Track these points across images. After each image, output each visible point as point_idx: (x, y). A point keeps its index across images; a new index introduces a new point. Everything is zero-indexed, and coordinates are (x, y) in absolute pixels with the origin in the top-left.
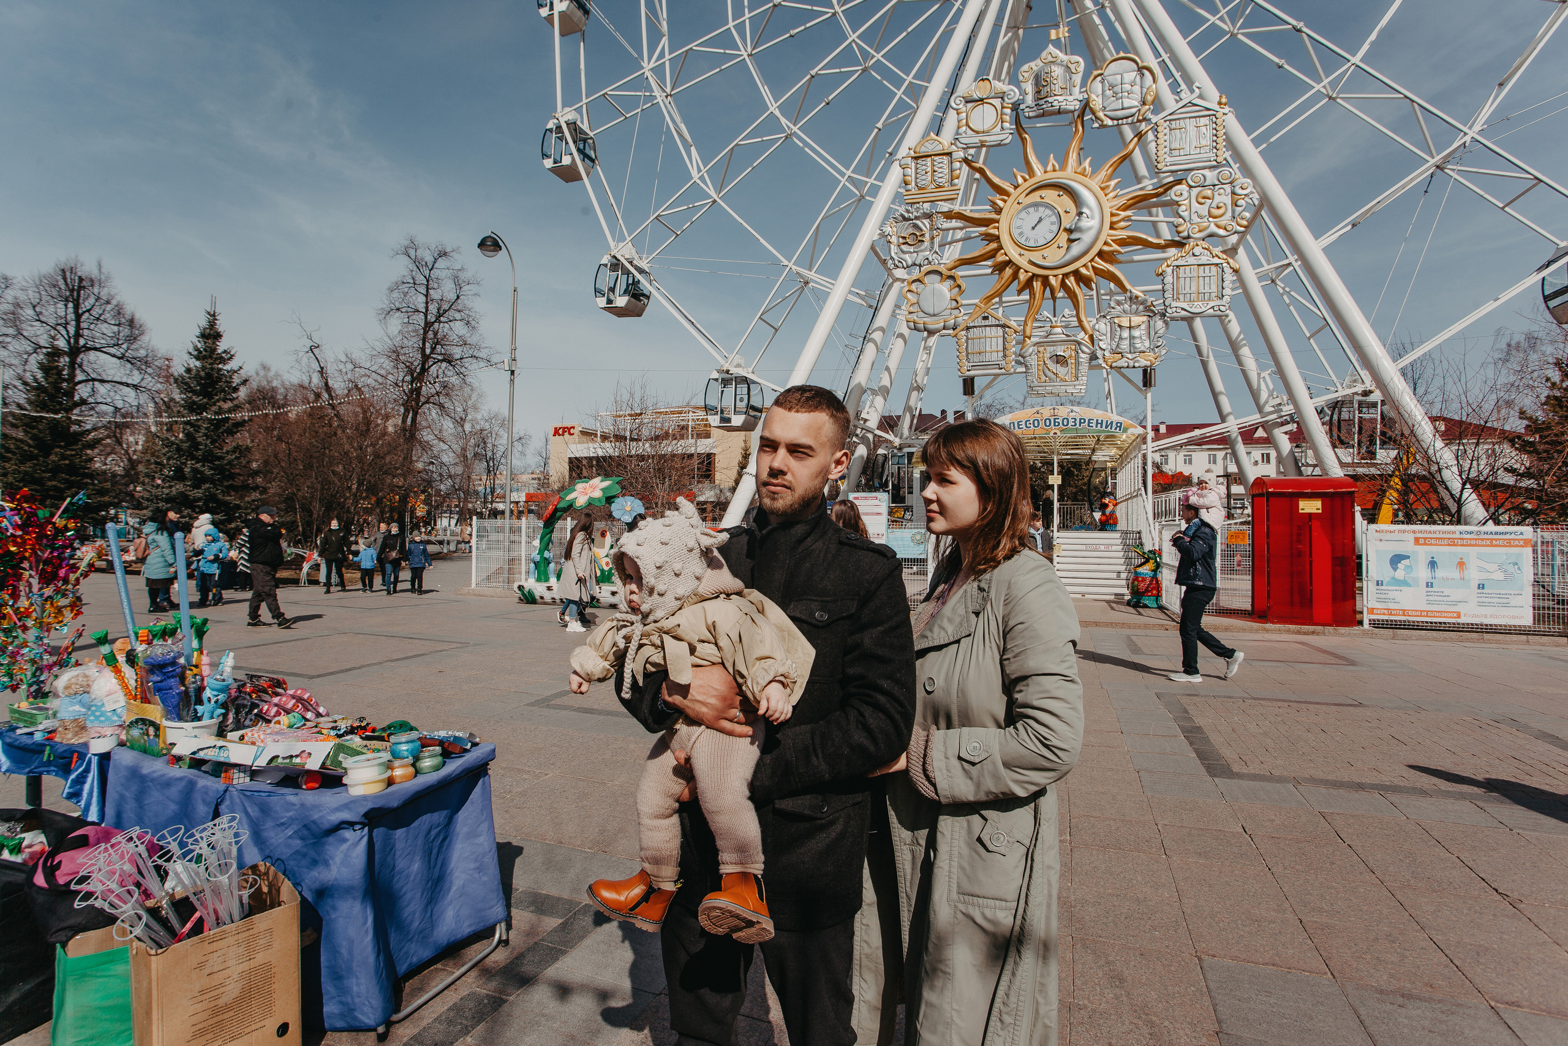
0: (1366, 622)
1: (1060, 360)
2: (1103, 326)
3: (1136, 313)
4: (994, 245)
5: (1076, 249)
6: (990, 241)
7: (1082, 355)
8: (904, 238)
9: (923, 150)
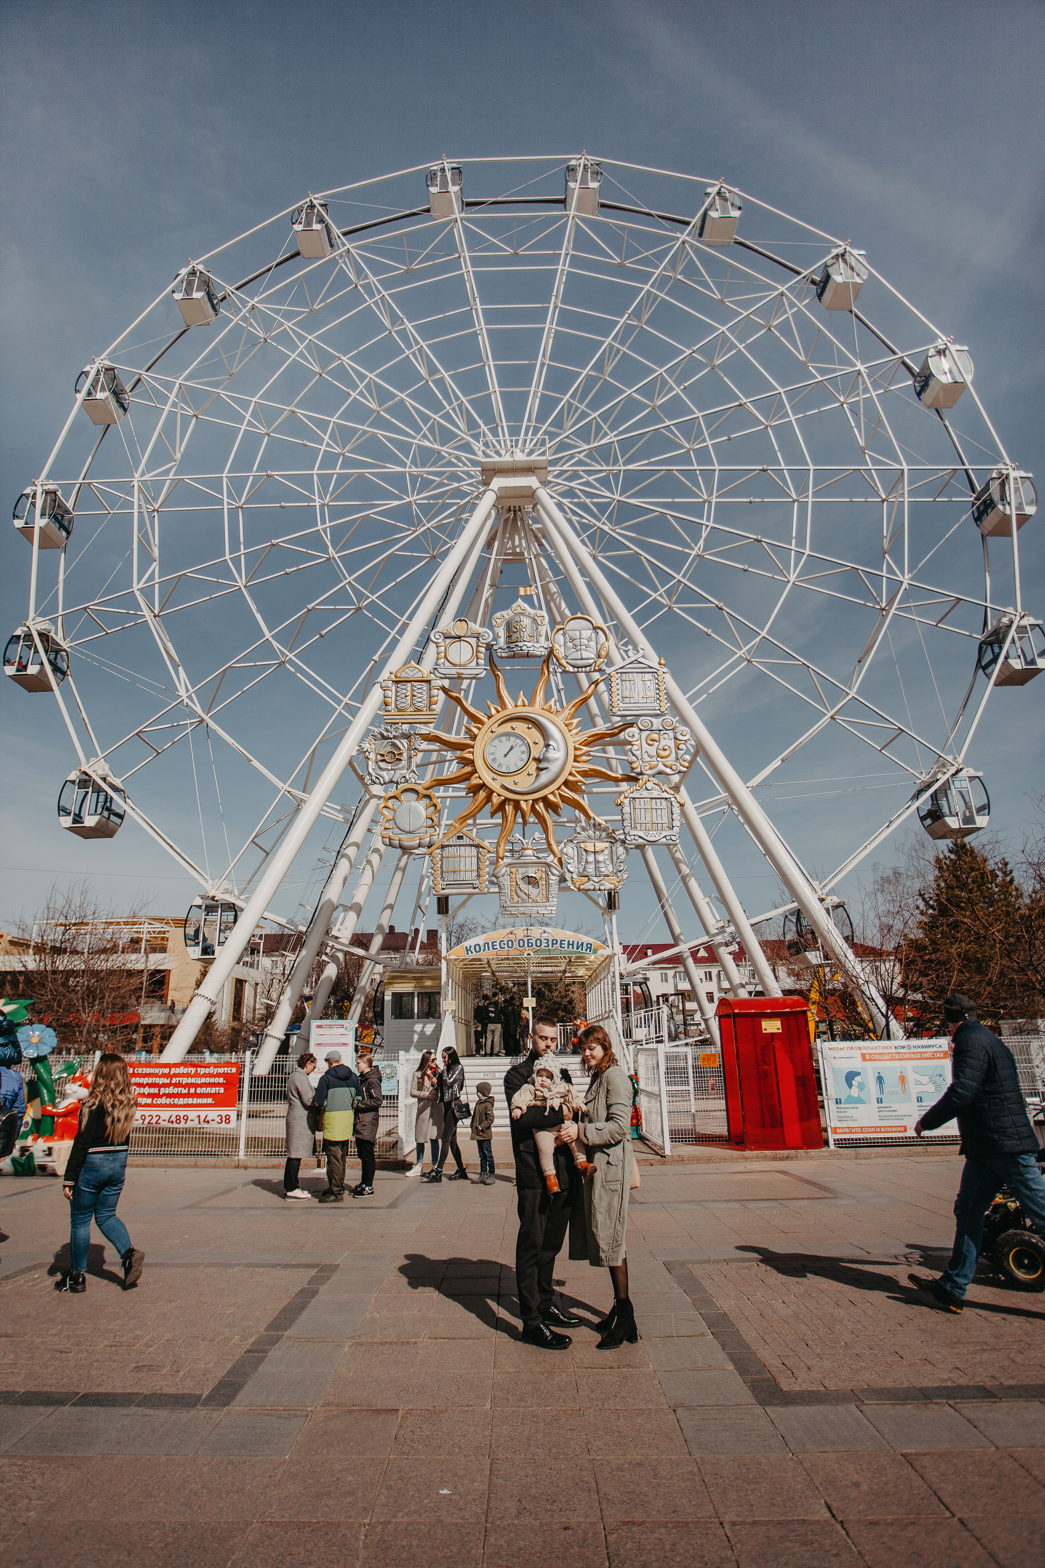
0: (831, 1142)
1: (531, 881)
2: (570, 850)
3: (600, 839)
4: (468, 769)
5: (545, 777)
6: (465, 765)
7: (552, 877)
8: (382, 755)
9: (404, 675)
